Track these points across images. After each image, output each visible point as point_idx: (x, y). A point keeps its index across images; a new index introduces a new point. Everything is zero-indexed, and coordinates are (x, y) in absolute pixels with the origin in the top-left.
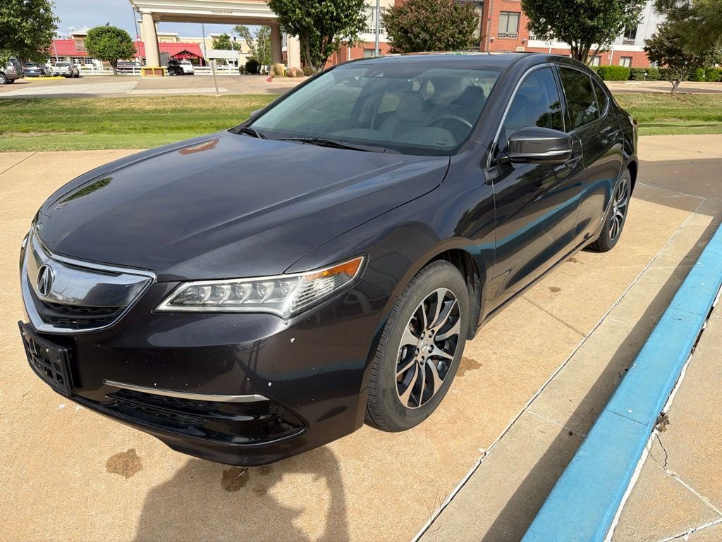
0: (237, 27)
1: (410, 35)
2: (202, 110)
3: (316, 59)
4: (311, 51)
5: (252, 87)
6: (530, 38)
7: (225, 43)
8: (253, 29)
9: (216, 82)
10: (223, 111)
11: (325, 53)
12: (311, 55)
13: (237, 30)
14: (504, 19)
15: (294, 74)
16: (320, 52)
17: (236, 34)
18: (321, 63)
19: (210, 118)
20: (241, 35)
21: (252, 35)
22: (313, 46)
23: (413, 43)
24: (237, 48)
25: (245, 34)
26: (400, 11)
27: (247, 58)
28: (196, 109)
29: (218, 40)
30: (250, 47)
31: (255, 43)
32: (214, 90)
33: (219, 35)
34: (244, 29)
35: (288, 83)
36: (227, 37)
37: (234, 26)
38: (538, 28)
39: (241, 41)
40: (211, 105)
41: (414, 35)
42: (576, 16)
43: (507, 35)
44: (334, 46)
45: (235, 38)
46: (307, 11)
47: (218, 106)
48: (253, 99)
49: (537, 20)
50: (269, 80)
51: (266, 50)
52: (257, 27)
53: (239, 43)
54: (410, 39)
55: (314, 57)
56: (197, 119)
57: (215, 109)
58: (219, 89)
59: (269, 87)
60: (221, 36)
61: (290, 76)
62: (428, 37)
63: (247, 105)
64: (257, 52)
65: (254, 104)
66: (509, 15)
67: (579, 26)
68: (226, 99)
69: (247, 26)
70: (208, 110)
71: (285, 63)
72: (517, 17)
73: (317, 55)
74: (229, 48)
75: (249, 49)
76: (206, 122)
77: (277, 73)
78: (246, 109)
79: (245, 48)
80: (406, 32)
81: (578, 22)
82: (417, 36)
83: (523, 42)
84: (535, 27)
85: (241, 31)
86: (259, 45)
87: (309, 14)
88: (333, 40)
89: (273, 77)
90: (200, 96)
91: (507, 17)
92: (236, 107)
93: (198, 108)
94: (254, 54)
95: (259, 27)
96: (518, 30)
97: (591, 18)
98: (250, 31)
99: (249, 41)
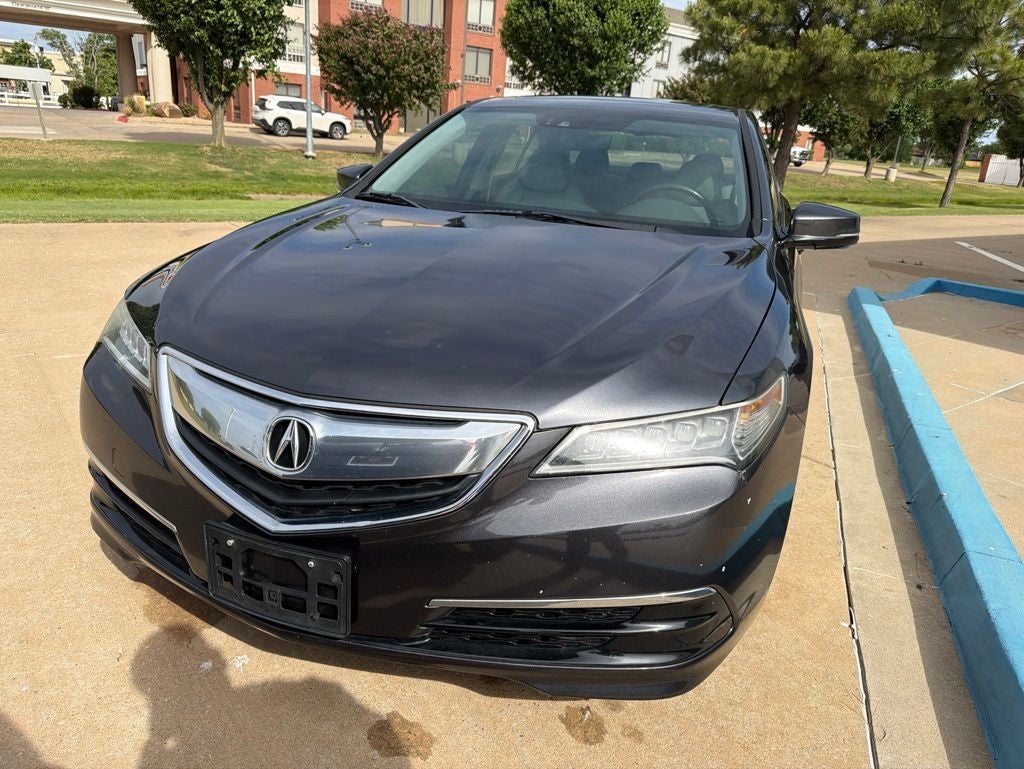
0: (44, 32)
1: (356, 67)
2: (21, 162)
3: (214, 92)
4: (206, 80)
5: (99, 129)
6: (508, 85)
7: (23, 55)
8: (75, 37)
9: (41, 118)
10: (61, 165)
11: (228, 84)
12: (206, 85)
13: (45, 35)
14: (471, 57)
15: (166, 112)
16: (221, 81)
17: (44, 43)
18: (222, 98)
19: (39, 176)
20: (52, 45)
21: (73, 46)
22: (208, 71)
23: (363, 79)
24: (46, 64)
25: (60, 44)
26: (339, 32)
27: (66, 82)
28: (11, 161)
29: (9, 50)
30: (70, 65)
31: (77, 59)
32: (38, 131)
33: (12, 41)
34: (57, 35)
35: (158, 125)
36: (26, 47)
37: (39, 29)
38: (523, 73)
39: (53, 55)
40: (37, 155)
41: (363, 67)
42: (572, 62)
43: (477, 79)
44: (240, 75)
45: (42, 49)
46: (199, 18)
47: (51, 156)
48: (110, 147)
49: (522, 63)
50: (124, 119)
51: (97, 72)
52: (81, 33)
53: (49, 57)
54: (357, 73)
55: (210, 88)
56: (16, 177)
57: (44, 162)
58: (47, 129)
59: (126, 130)
60: (16, 43)
61: (159, 114)
62: (382, 72)
63: (102, 156)
64: (82, 75)
65: (113, 155)
66: (478, 52)
67: (576, 75)
68: (62, 147)
69: (63, 31)
70: (34, 162)
71: (146, 94)
72: (488, 56)
73: (216, 86)
74: (31, 64)
75: (68, 68)
76: (33, 182)
77: (136, 110)
78: (102, 163)
79: (61, 67)
80: (350, 62)
81: (575, 69)
82: (368, 70)
83: (498, 90)
84: (520, 72)
85: (52, 39)
86: (86, 63)
87: (201, 24)
88: (241, 66)
89: (129, 115)
90: (12, 139)
91: (475, 54)
92: (83, 159)
93: (15, 158)
94: (78, 76)
95: (85, 35)
96: (490, 73)
97: (591, 66)
98: (69, 40)
99: (68, 55)
